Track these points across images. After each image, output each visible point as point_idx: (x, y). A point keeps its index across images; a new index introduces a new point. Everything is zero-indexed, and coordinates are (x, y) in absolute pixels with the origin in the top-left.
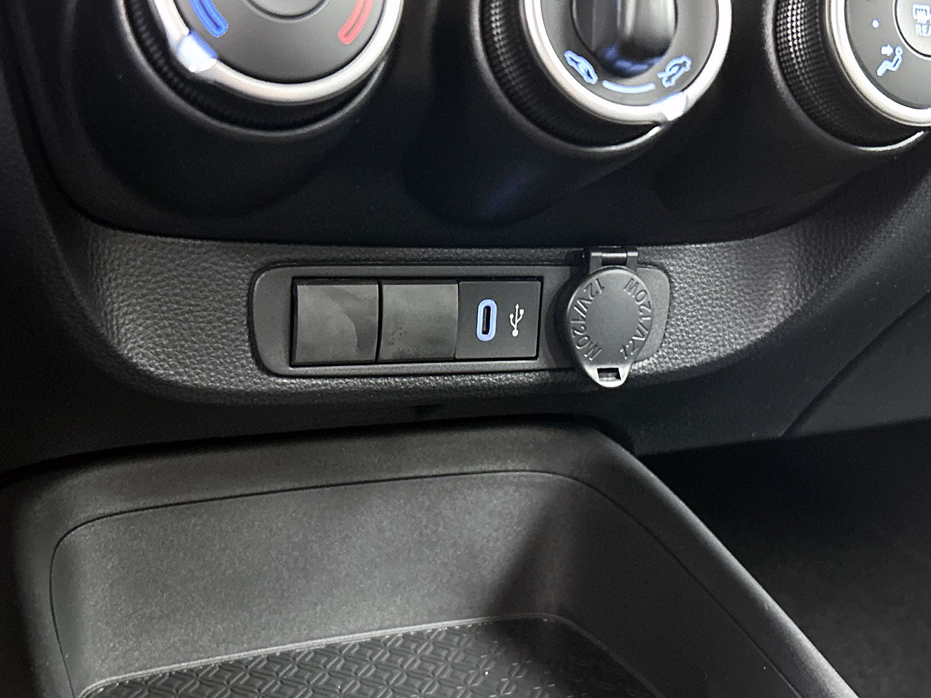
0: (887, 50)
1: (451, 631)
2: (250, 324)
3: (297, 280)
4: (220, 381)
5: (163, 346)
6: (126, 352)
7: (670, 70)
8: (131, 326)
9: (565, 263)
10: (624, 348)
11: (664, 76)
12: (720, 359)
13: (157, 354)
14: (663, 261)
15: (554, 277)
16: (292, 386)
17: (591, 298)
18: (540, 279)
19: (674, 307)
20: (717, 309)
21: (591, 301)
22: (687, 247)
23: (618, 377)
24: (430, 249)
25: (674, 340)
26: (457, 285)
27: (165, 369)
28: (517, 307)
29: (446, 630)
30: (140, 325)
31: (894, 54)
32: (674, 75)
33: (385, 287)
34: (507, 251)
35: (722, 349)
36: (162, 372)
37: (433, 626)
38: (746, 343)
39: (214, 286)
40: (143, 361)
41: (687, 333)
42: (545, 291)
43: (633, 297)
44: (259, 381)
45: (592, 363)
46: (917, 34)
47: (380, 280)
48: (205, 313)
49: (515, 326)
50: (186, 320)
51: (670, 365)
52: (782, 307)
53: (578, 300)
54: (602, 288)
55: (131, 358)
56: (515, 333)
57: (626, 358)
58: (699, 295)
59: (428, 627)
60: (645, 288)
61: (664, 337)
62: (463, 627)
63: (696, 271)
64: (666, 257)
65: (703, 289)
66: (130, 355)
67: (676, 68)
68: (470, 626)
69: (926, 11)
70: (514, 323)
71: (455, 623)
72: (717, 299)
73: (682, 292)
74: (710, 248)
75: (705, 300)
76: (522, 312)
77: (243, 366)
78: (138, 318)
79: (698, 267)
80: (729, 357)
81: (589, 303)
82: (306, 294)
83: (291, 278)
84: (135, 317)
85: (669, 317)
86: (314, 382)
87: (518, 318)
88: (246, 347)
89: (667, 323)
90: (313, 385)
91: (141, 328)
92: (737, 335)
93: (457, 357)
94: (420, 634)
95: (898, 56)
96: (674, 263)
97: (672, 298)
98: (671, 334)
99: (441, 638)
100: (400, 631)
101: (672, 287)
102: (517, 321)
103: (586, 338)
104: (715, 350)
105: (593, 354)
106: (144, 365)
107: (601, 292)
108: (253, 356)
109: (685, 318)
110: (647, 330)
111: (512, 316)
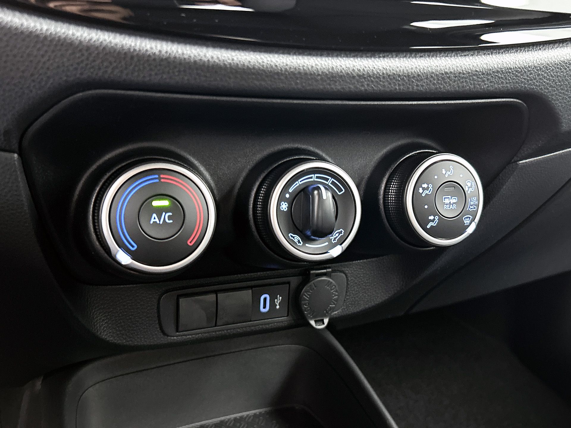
0: (431, 218)
1: (255, 415)
2: (159, 316)
3: (179, 297)
4: (146, 341)
5: (120, 331)
6: (104, 337)
7: (335, 235)
8: (106, 325)
9: (299, 275)
10: (326, 310)
11: (333, 238)
12: (370, 308)
13: (118, 334)
14: (343, 269)
15: (295, 281)
16: (178, 340)
17: (311, 291)
18: (289, 283)
19: (349, 288)
20: (368, 287)
21: (311, 292)
22: (354, 262)
23: (323, 323)
24: (239, 275)
25: (349, 302)
26: (251, 290)
27: (121, 340)
28: (278, 296)
29: (253, 415)
30: (109, 324)
31: (434, 219)
32: (337, 237)
33: (219, 295)
34: (274, 272)
35: (370, 304)
36: (120, 341)
37: (247, 413)
38: (381, 301)
39: (142, 303)
40: (111, 339)
41: (355, 298)
42: (291, 288)
43: (330, 289)
44: (163, 339)
45: (311, 319)
46: (445, 209)
47: (216, 292)
48: (139, 315)
49: (278, 304)
50: (130, 319)
51: (347, 312)
52: (396, 286)
53: (305, 292)
54: (315, 287)
55: (106, 338)
56: (278, 307)
57: (327, 314)
58: (359, 282)
59: (245, 414)
60: (335, 284)
61: (345, 300)
62: (260, 413)
63: (358, 272)
64: (345, 268)
65: (361, 279)
66: (106, 337)
67: (338, 234)
68: (263, 412)
69: (449, 198)
70: (277, 303)
71: (257, 411)
72: (367, 283)
73: (352, 281)
74: (364, 262)
75: (362, 284)
76: (281, 298)
77: (156, 334)
78: (109, 321)
79: (359, 270)
80: (373, 307)
81: (310, 293)
82: (183, 302)
83: (176, 296)
84: (107, 321)
85: (346, 292)
86: (188, 337)
87: (279, 300)
88: (157, 326)
89: (346, 295)
90: (188, 338)
91: (110, 325)
92: (376, 298)
93: (252, 320)
94: (241, 417)
95: (436, 219)
96: (348, 269)
97: (348, 284)
98: (347, 299)
99: (250, 420)
100: (233, 416)
101: (347, 280)
102: (278, 302)
103: (309, 308)
104: (367, 304)
105: (313, 314)
106: (112, 340)
107: (315, 288)
108: (160, 329)
109: (354, 292)
110: (336, 301)
111: (276, 300)
